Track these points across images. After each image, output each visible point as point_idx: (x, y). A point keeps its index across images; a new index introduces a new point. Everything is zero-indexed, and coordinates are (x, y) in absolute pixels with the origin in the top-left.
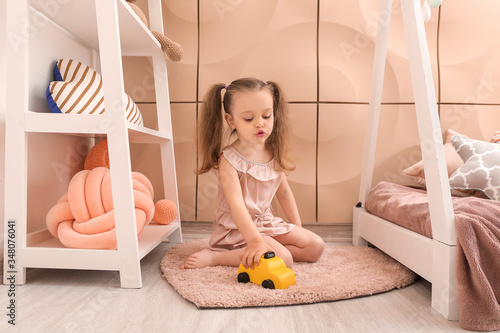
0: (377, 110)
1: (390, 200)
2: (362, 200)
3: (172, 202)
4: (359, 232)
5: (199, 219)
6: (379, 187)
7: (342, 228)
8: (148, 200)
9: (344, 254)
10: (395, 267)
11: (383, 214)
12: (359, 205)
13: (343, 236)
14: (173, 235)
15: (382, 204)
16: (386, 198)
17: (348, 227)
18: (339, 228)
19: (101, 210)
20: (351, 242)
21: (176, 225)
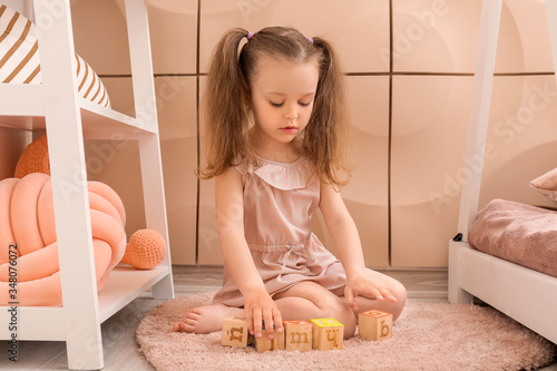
0: (488, 84)
1: (510, 227)
2: (464, 230)
3: (157, 233)
4: (457, 281)
5: (201, 262)
6: (491, 208)
7: (431, 275)
8: (116, 227)
9: (435, 316)
10: (520, 336)
11: (499, 251)
12: (458, 238)
13: (433, 288)
14: (159, 286)
15: (498, 234)
16: (503, 224)
17: (442, 273)
18: (426, 275)
19: (36, 241)
20: (446, 299)
21: (164, 270)
